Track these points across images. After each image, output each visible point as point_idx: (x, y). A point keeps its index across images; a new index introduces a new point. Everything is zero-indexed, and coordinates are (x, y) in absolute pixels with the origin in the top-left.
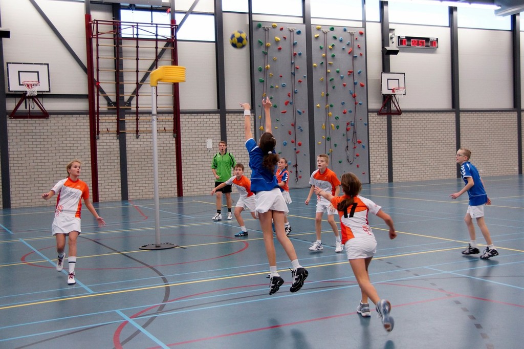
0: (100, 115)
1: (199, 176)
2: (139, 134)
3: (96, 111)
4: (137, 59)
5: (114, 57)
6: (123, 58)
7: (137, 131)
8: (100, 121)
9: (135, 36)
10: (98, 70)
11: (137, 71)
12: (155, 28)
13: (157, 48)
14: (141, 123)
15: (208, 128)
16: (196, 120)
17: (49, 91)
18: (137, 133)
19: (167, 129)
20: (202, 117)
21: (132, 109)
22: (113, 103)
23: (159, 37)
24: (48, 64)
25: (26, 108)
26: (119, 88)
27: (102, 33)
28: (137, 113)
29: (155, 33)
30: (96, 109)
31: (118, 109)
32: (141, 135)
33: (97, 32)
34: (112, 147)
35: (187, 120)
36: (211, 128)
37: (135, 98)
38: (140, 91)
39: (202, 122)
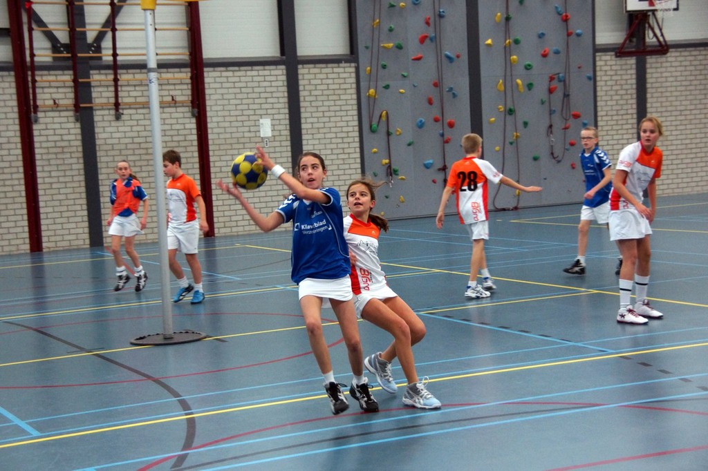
0: (37, 73)
2: (121, 111)
3: (29, 64)
7: (117, 105)
8: (37, 84)
14: (124, 89)
16: (237, 79)
18: (117, 109)
19: (178, 99)
20: (249, 73)
21: (104, 58)
22: (64, 46)
26: (75, 14)
28: (115, 67)
30: (28, 59)
31: (74, 57)
32: (125, 112)
34: (65, 138)
35: (218, 80)
36: (269, 95)
37: (109, 35)
38: (118, 20)
39: (249, 84)
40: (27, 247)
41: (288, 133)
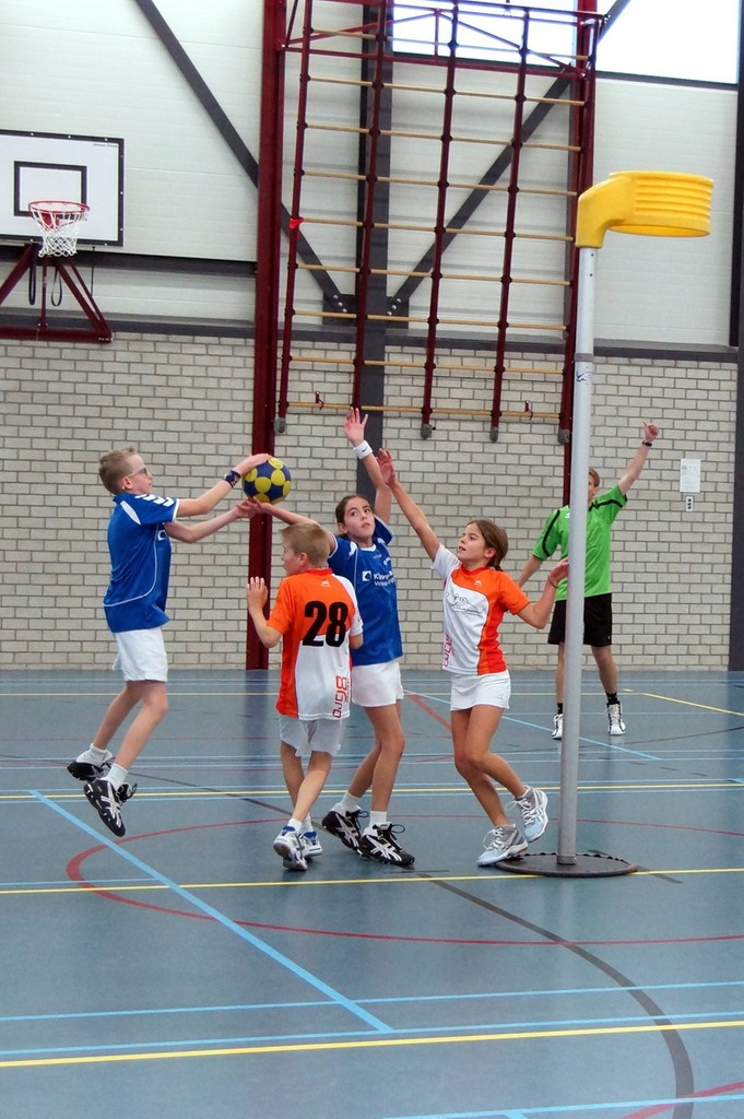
0: (294, 343)
1: (642, 598)
2: (432, 423)
3: (281, 327)
4: (446, 139)
5: (356, 126)
6: (394, 130)
7: (426, 411)
8: (292, 364)
9: (445, 52)
10: (299, 173)
11: (443, 185)
12: (522, 23)
13: (520, 98)
14: (441, 383)
15: (690, 415)
16: (647, 382)
17: (119, 243)
18: (426, 419)
19: (536, 409)
20: (669, 372)
21: (412, 326)
22: (344, 298)
23: (531, 60)
24: (120, 142)
25: (32, 301)
26: (370, 243)
27: (323, 35)
28: (431, 342)
29: (520, 43)
30: (281, 318)
31: (361, 321)
32: (440, 425)
33: (308, 29)
34: (329, 464)
35: (612, 380)
36: (703, 415)
37: (427, 284)
38: (444, 259)
39: (668, 393)
40: (243, 658)
41: (730, 488)
